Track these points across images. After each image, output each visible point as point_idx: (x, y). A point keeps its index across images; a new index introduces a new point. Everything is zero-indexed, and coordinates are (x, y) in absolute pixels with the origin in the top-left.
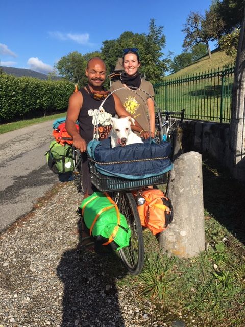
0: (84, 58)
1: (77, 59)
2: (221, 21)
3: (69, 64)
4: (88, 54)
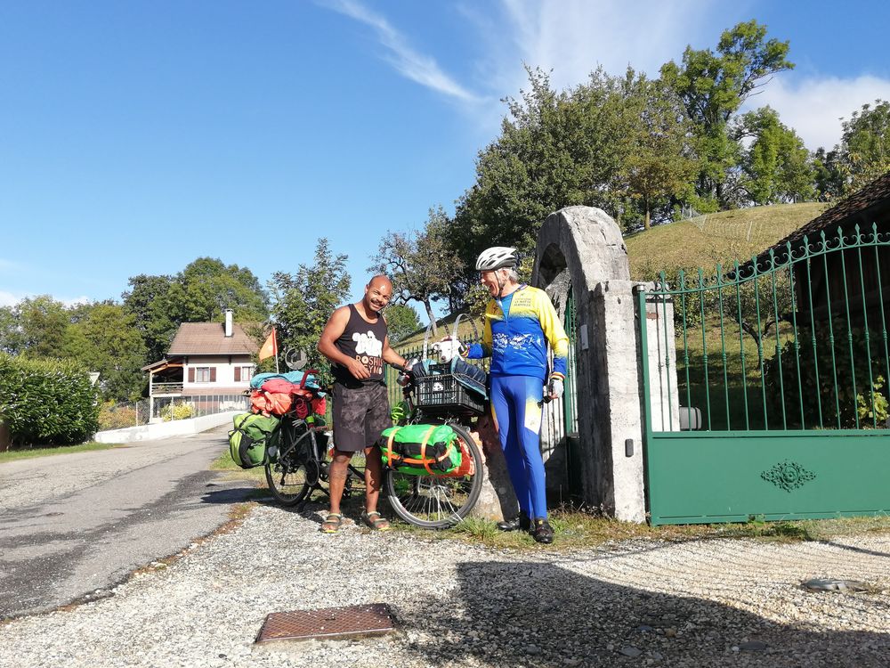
0: (69, 317)
1: (46, 317)
2: (456, 257)
3: (20, 329)
4: (80, 306)
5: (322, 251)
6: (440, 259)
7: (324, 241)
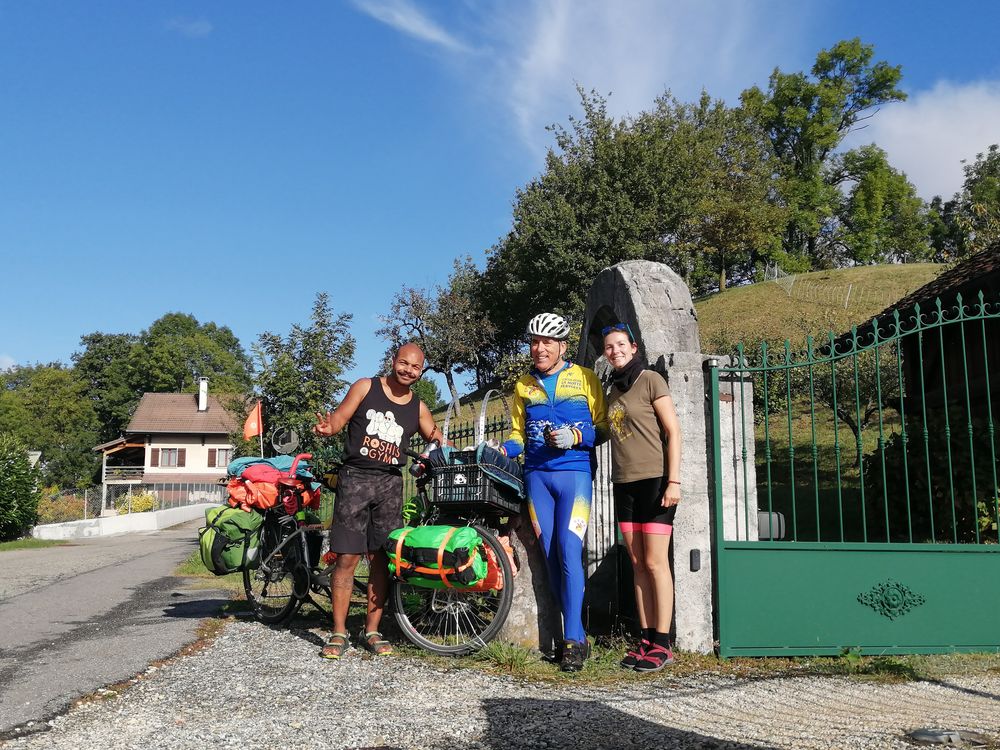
0: (5, 382)
2: (485, 319)
5: (321, 309)
6: (467, 321)
7: (323, 296)
